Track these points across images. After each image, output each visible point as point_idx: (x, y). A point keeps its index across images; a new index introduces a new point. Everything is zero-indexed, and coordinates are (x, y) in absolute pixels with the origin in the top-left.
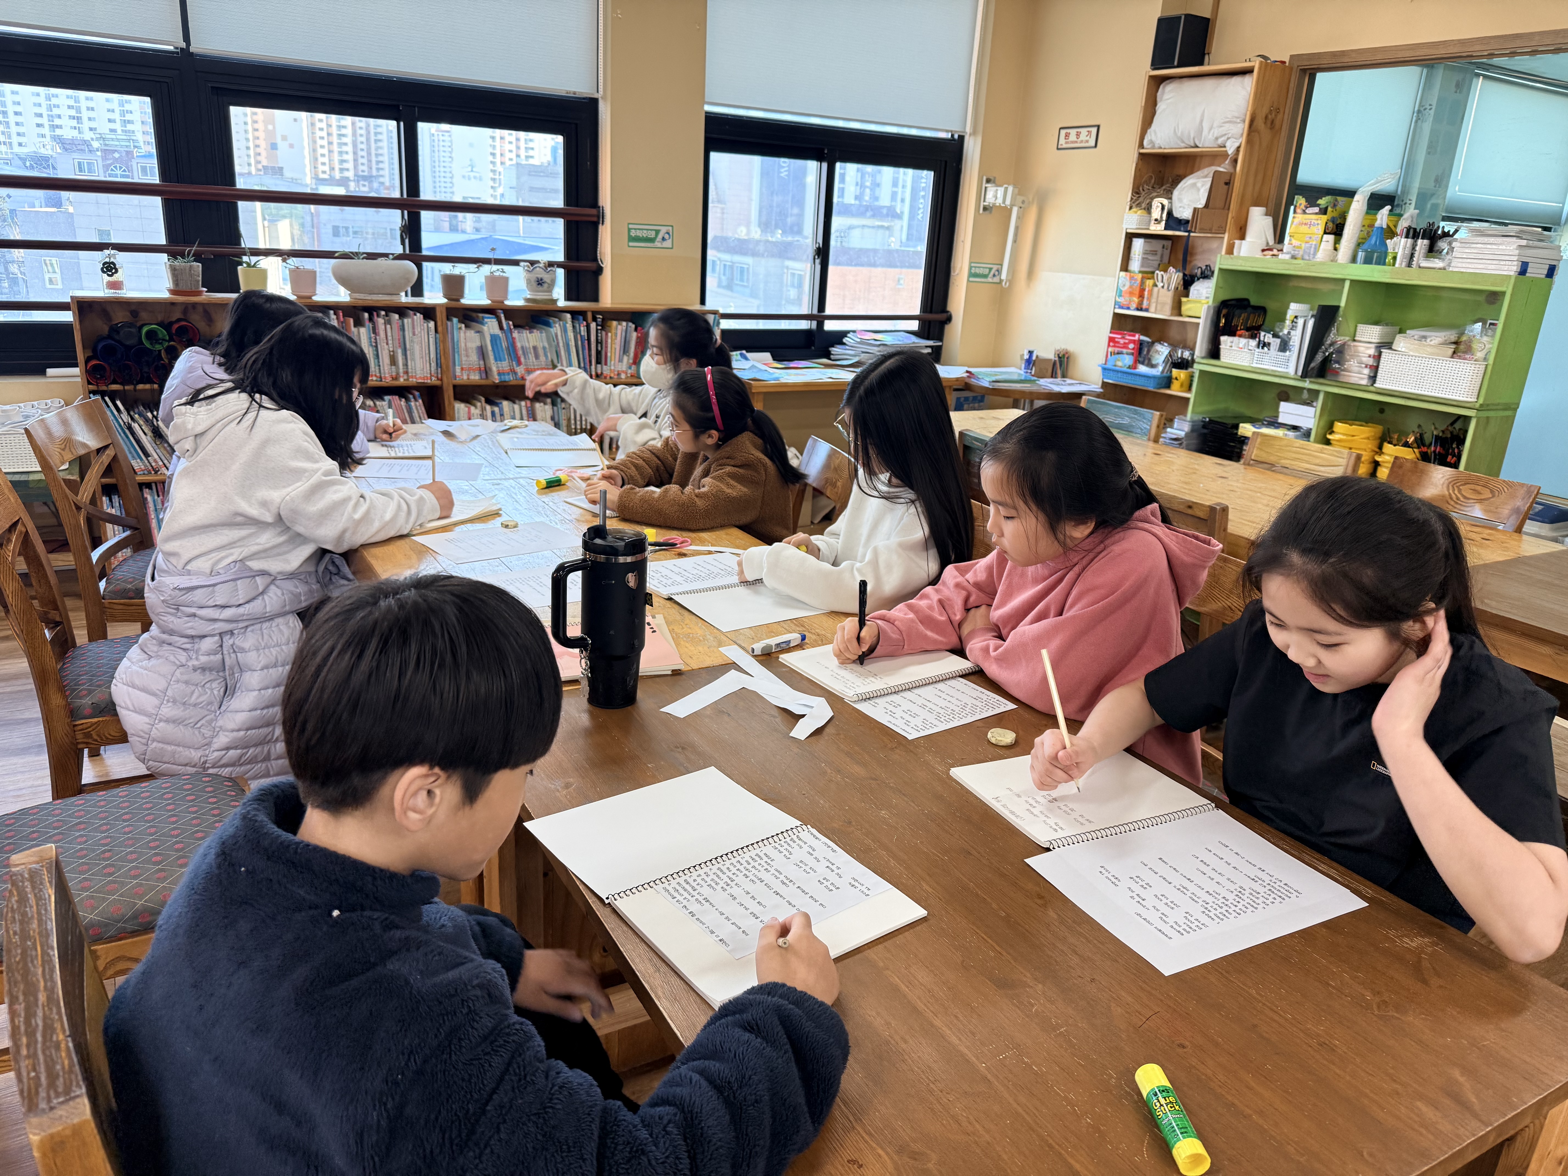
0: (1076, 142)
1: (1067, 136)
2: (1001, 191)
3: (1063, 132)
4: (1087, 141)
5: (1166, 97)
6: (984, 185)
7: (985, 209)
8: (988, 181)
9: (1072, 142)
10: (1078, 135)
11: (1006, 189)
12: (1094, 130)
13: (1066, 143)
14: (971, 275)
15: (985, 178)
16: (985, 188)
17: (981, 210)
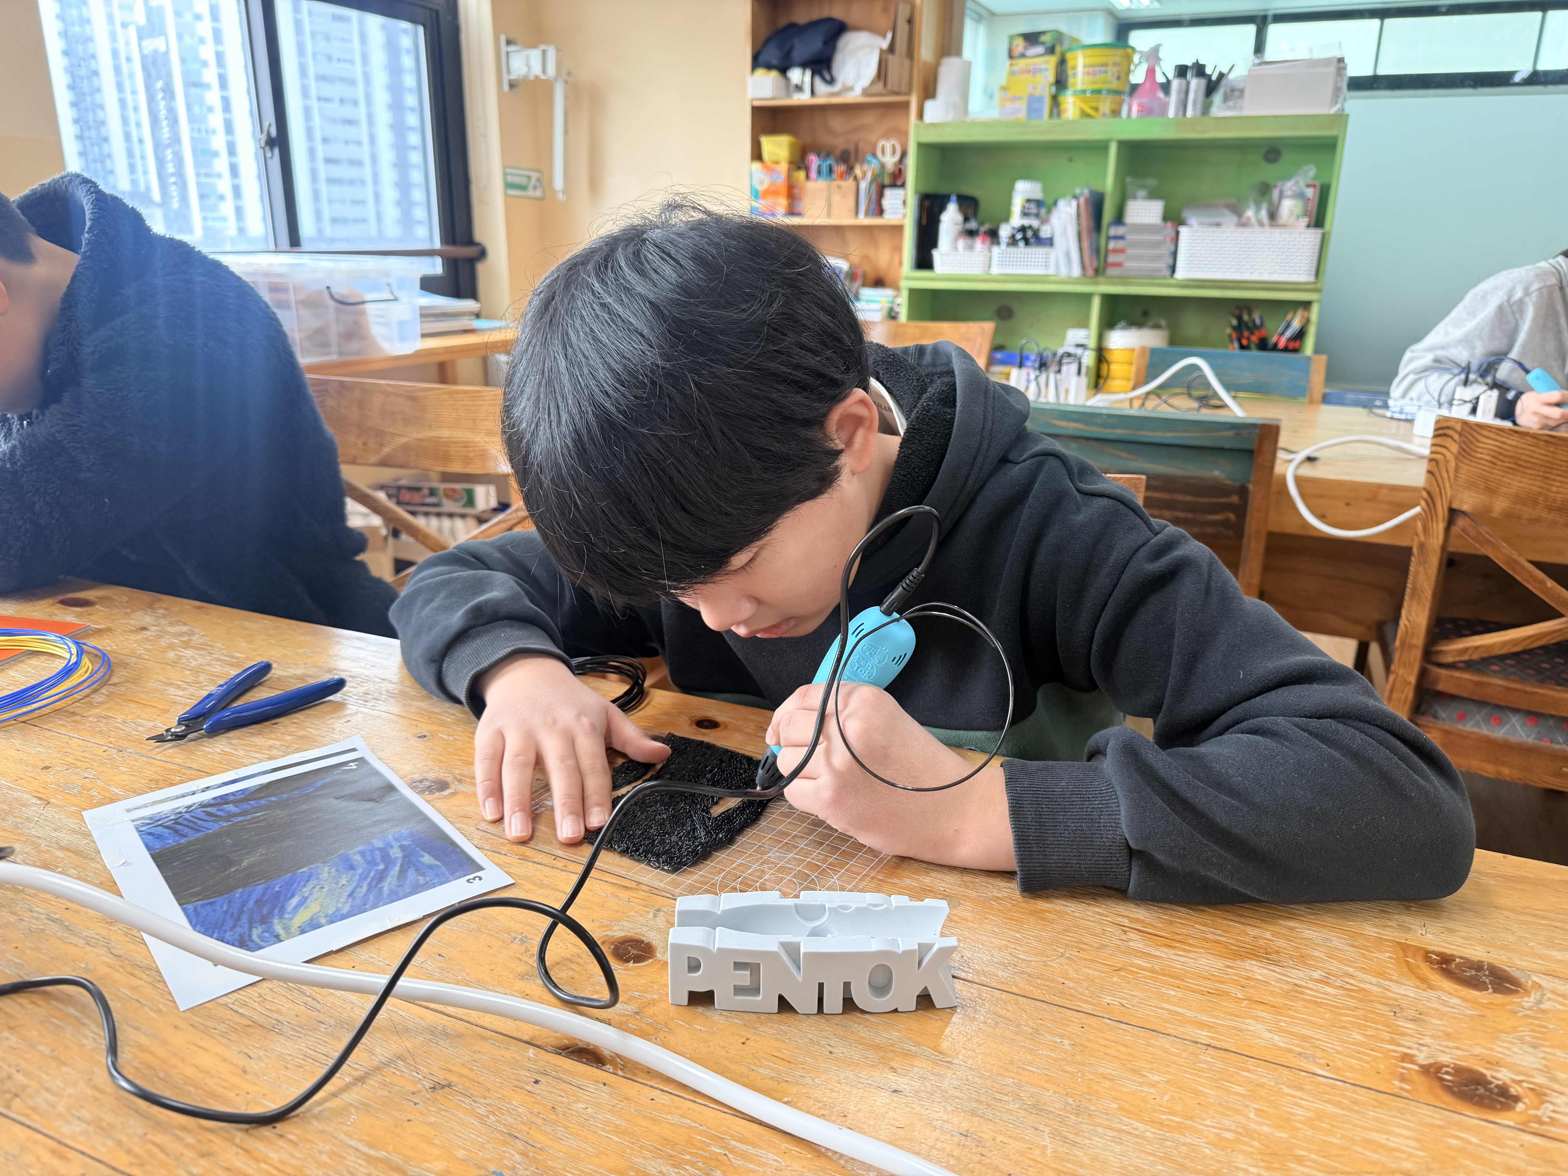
2: (535, 56)
6: (504, 48)
7: (512, 85)
8: (509, 42)
11: (544, 52)
14: (508, 185)
15: (503, 39)
16: (508, 53)
17: (506, 87)
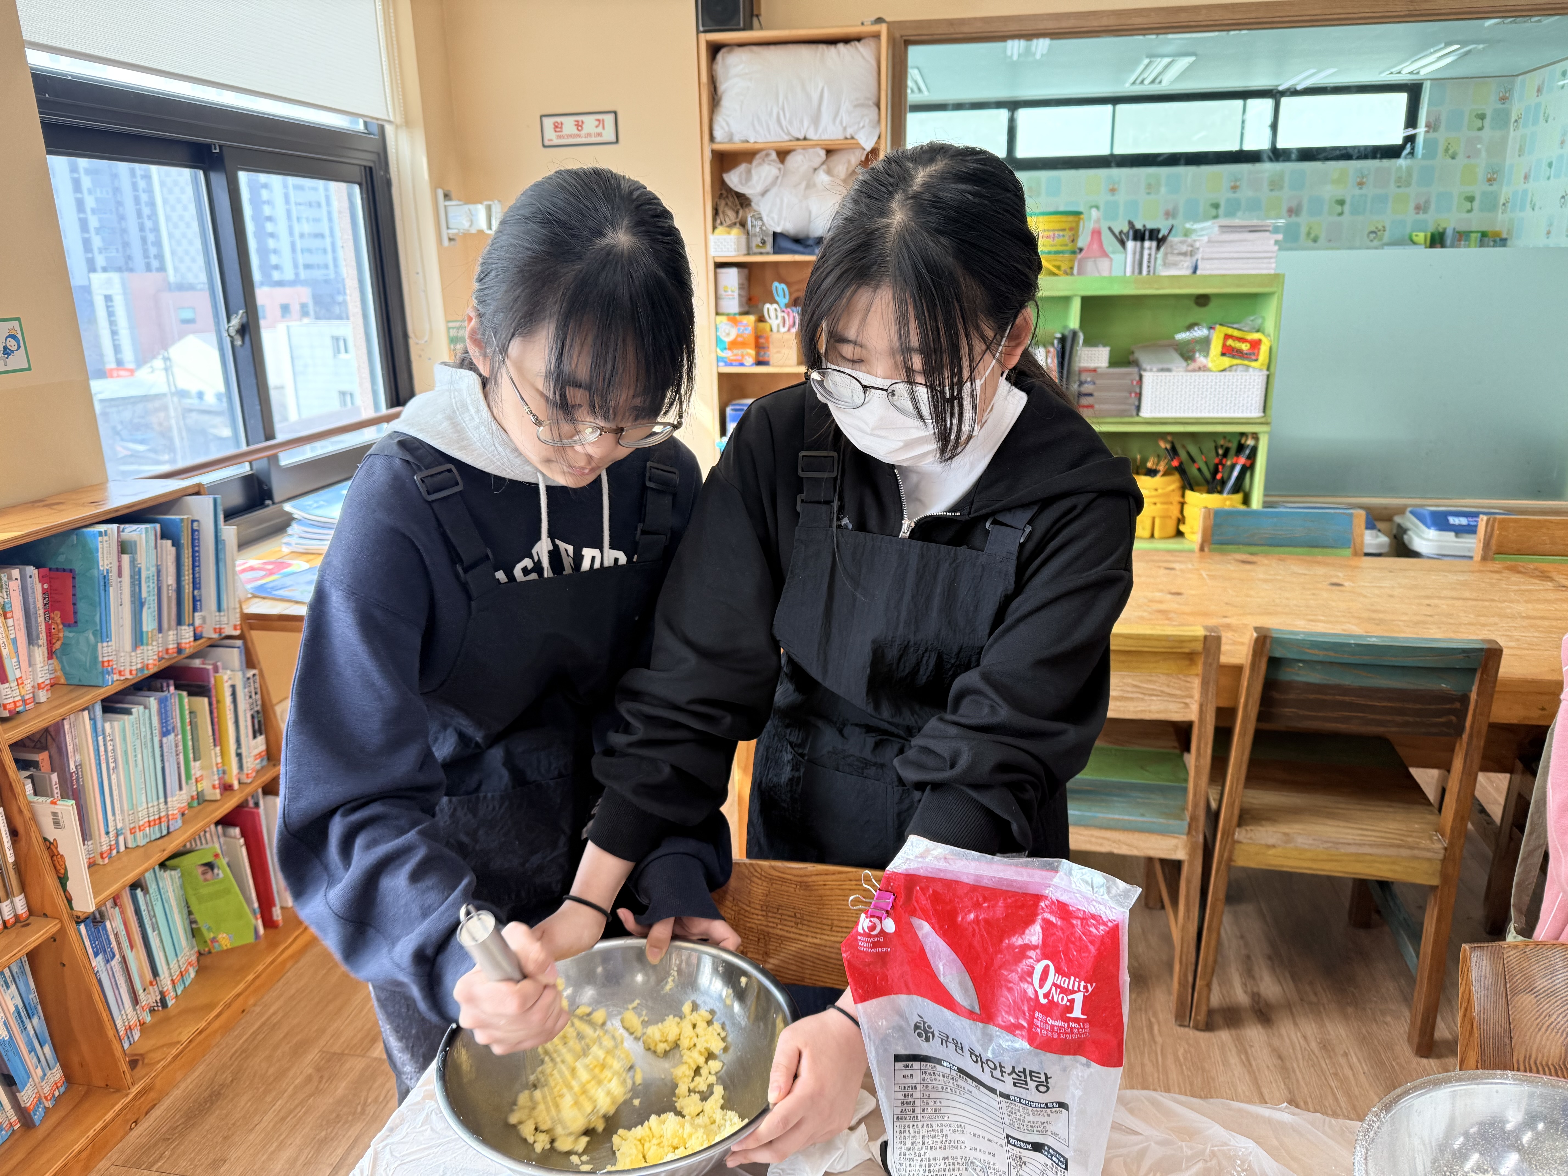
0: (579, 136)
1: (557, 127)
2: (479, 210)
3: (548, 123)
4: (600, 135)
5: (733, 71)
6: (442, 202)
8: (448, 197)
9: (570, 136)
10: (579, 125)
11: (488, 208)
12: (609, 119)
13: (559, 137)
14: (452, 340)
15: (441, 193)
16: (445, 206)
17: (446, 242)
